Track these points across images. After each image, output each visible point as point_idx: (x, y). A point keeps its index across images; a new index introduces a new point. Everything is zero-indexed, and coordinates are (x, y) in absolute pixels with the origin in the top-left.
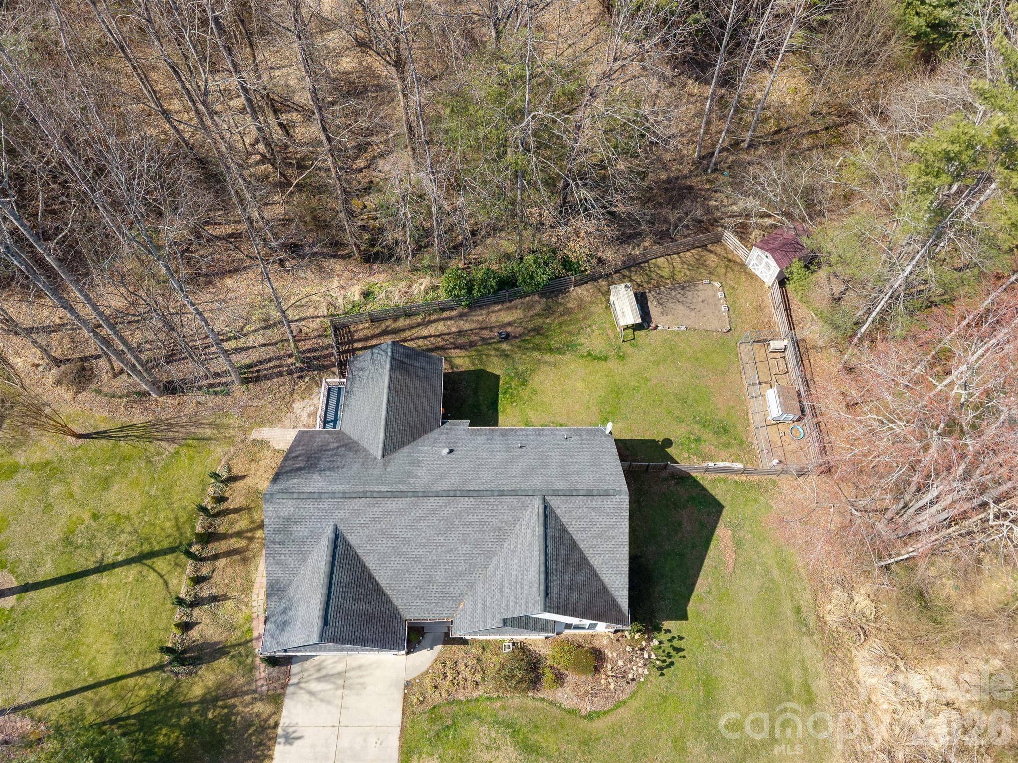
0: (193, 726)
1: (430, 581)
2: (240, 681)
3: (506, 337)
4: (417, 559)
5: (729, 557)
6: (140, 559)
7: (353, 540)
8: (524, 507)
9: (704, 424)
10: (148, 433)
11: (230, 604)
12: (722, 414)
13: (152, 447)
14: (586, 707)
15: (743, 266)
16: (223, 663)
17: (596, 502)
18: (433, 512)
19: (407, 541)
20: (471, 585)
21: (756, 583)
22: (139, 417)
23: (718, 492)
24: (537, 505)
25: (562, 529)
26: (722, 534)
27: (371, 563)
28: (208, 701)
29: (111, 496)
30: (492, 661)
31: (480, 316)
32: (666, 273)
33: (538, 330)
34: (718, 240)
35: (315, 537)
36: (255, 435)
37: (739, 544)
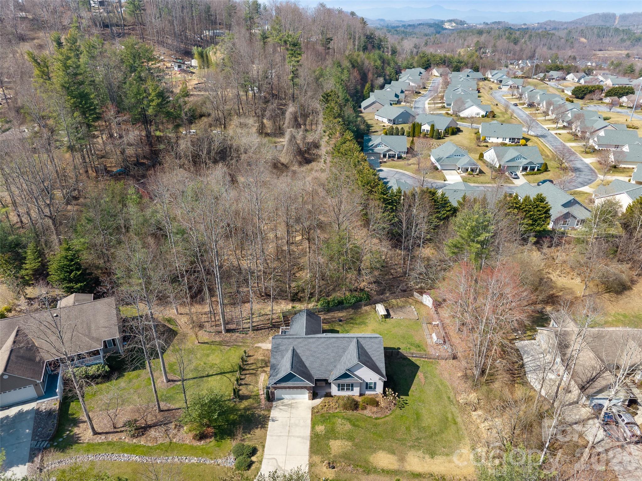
0: (241, 416)
1: (322, 365)
2: (256, 405)
3: (341, 321)
4: (318, 358)
5: (423, 381)
6: (221, 374)
7: (298, 351)
8: (351, 341)
9: (412, 344)
10: (220, 344)
11: (251, 387)
12: (417, 342)
13: (222, 347)
14: (374, 416)
15: (422, 303)
16: (251, 400)
17: (373, 340)
18: (323, 343)
19: (315, 352)
20: (335, 366)
21: (433, 388)
22: (218, 339)
23: (418, 363)
24: (355, 340)
25: (363, 348)
26: (420, 375)
27: (304, 359)
28: (246, 409)
29: (210, 358)
30: (341, 402)
31: (332, 314)
32: (395, 303)
33: (352, 319)
34: (412, 295)
35: (287, 350)
36: (256, 345)
37: (426, 377)
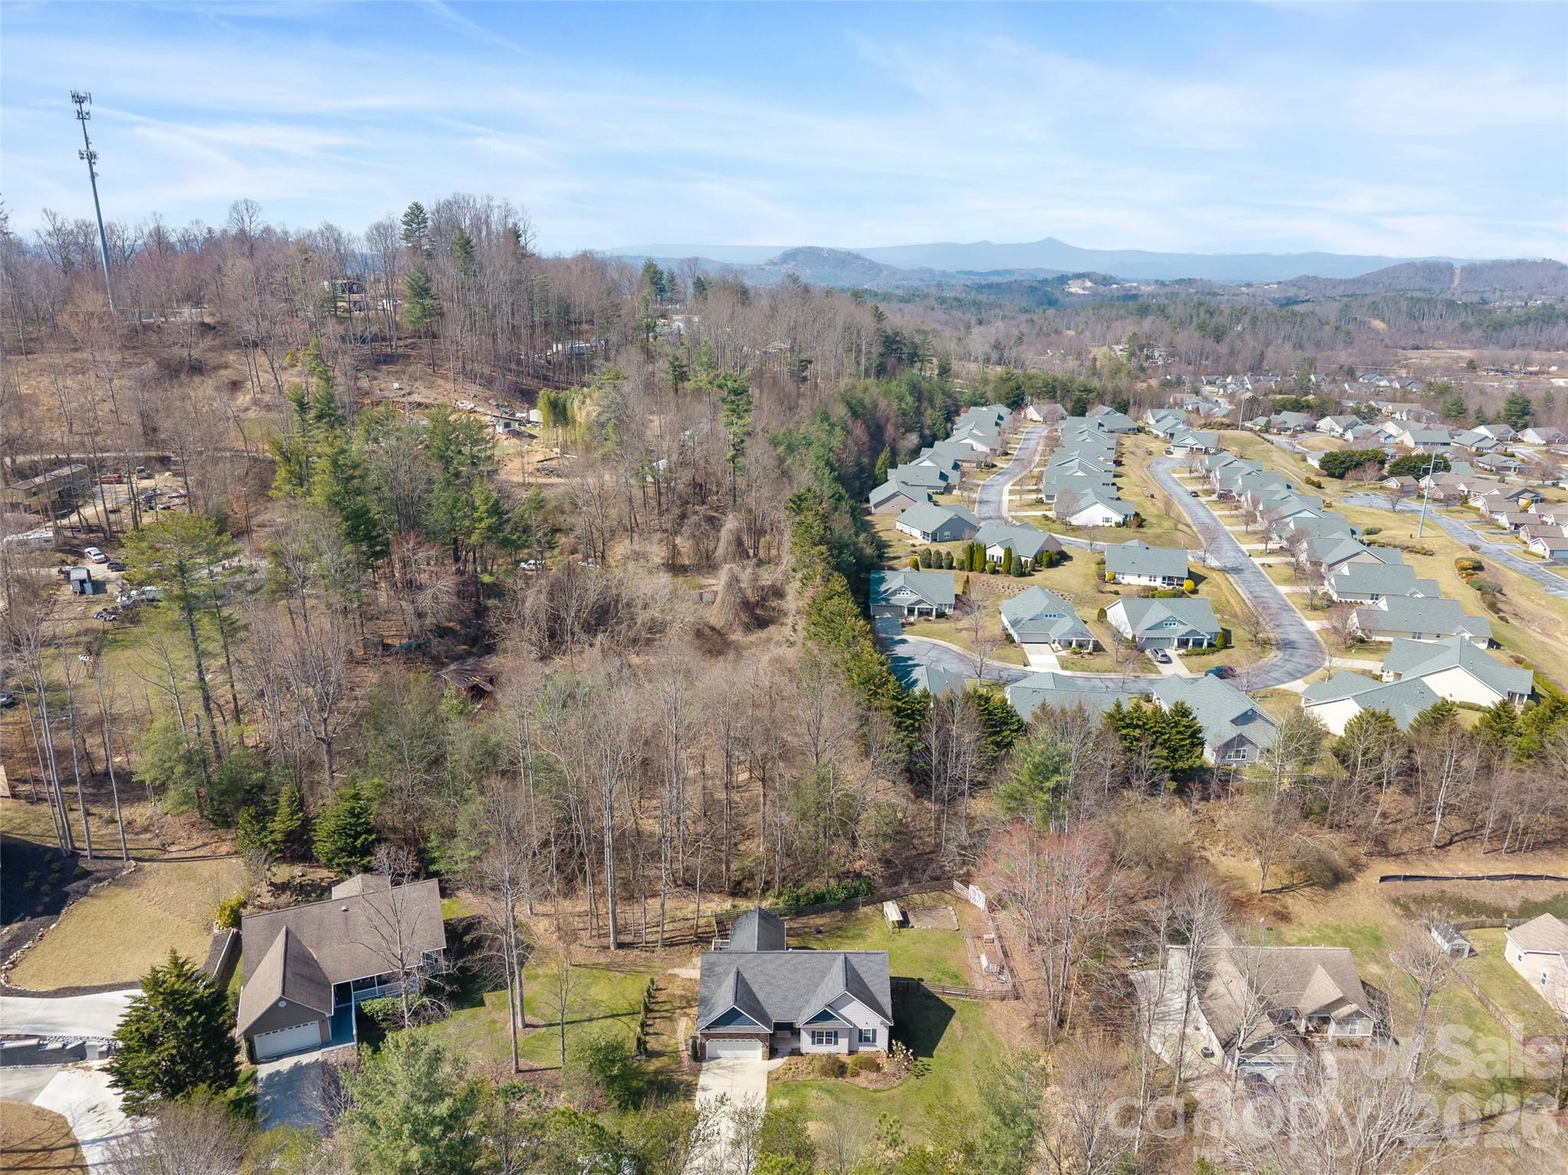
0: (650, 1083)
1: (785, 999)
2: (674, 1067)
3: (820, 932)
4: (779, 987)
5: (959, 1033)
6: (612, 1016)
7: (746, 976)
8: (835, 960)
9: (944, 973)
10: (608, 967)
11: (665, 1037)
12: (955, 969)
13: (611, 974)
14: (872, 1087)
15: (967, 901)
16: (665, 1059)
17: (872, 958)
18: (787, 961)
19: (774, 977)
20: (807, 1002)
21: (976, 1047)
22: (602, 959)
23: (952, 1005)
24: (842, 957)
25: (854, 970)
26: (955, 1024)
27: (755, 988)
28: (657, 1072)
29: (592, 992)
30: (817, 1064)
31: (804, 920)
32: (919, 901)
33: (839, 928)
34: (951, 887)
35: (727, 974)
36: (670, 971)
37: (965, 1029)
